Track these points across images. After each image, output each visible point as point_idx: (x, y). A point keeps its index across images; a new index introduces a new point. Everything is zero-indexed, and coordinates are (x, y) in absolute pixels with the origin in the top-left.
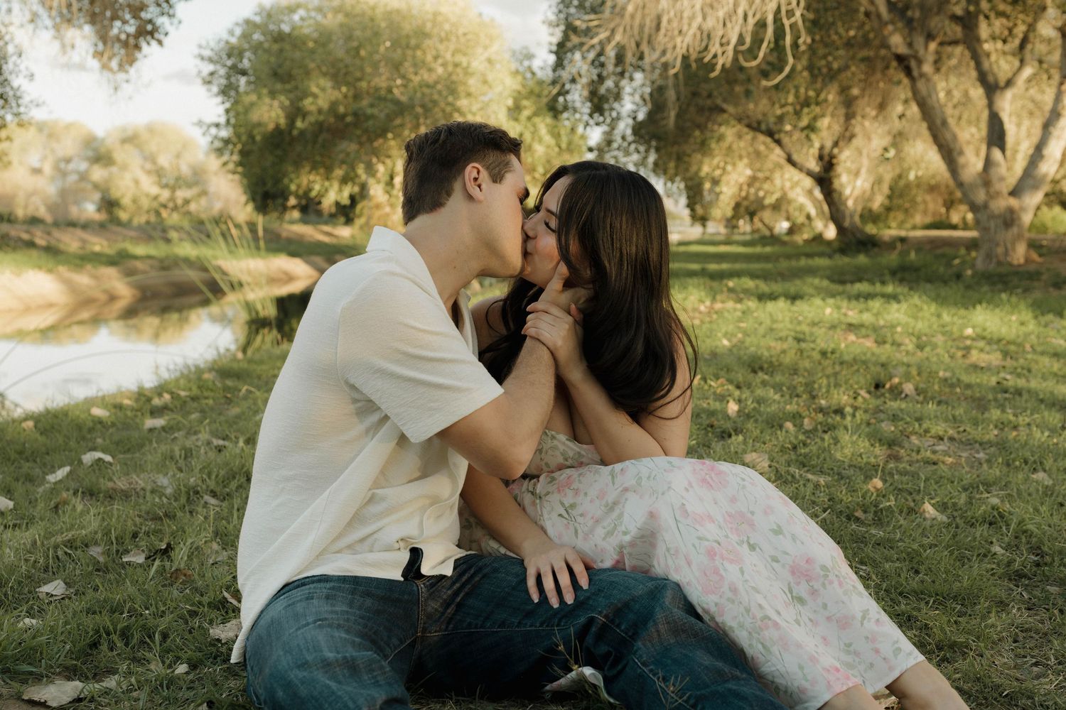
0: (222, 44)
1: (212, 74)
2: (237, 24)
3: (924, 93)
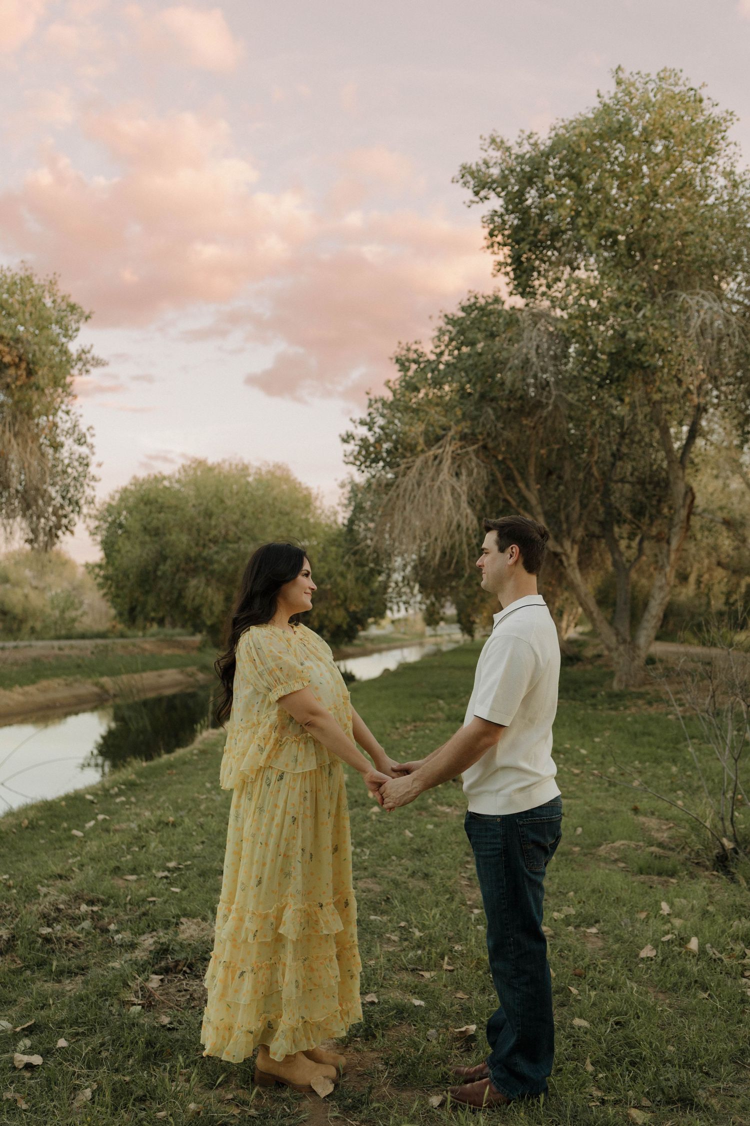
0: (106, 506)
1: (97, 528)
2: (117, 492)
3: (572, 576)
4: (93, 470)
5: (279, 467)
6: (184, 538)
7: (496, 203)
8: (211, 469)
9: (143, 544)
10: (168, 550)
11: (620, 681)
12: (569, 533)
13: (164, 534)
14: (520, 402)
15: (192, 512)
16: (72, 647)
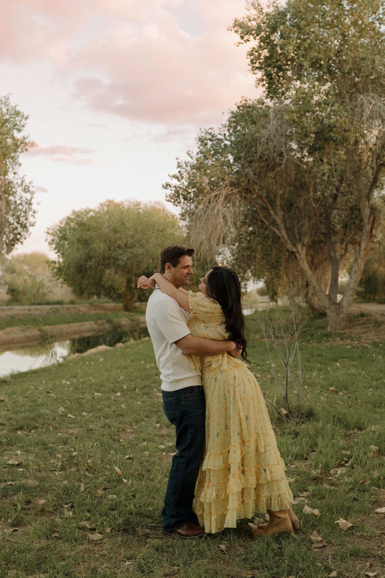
0: (57, 227)
1: (53, 240)
3: (302, 265)
4: (34, 207)
5: (158, 204)
6: (102, 246)
7: (254, 43)
8: (118, 205)
9: (78, 249)
10: (92, 253)
11: (331, 326)
12: (300, 240)
13: (90, 243)
14: (266, 163)
15: (106, 230)
16: (36, 309)
